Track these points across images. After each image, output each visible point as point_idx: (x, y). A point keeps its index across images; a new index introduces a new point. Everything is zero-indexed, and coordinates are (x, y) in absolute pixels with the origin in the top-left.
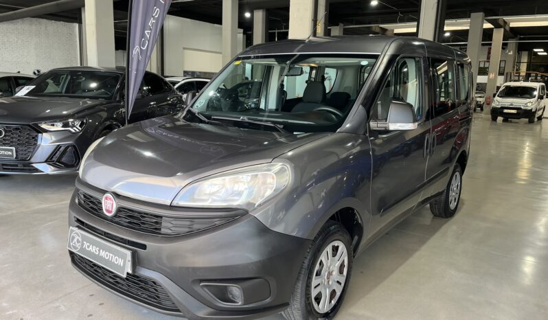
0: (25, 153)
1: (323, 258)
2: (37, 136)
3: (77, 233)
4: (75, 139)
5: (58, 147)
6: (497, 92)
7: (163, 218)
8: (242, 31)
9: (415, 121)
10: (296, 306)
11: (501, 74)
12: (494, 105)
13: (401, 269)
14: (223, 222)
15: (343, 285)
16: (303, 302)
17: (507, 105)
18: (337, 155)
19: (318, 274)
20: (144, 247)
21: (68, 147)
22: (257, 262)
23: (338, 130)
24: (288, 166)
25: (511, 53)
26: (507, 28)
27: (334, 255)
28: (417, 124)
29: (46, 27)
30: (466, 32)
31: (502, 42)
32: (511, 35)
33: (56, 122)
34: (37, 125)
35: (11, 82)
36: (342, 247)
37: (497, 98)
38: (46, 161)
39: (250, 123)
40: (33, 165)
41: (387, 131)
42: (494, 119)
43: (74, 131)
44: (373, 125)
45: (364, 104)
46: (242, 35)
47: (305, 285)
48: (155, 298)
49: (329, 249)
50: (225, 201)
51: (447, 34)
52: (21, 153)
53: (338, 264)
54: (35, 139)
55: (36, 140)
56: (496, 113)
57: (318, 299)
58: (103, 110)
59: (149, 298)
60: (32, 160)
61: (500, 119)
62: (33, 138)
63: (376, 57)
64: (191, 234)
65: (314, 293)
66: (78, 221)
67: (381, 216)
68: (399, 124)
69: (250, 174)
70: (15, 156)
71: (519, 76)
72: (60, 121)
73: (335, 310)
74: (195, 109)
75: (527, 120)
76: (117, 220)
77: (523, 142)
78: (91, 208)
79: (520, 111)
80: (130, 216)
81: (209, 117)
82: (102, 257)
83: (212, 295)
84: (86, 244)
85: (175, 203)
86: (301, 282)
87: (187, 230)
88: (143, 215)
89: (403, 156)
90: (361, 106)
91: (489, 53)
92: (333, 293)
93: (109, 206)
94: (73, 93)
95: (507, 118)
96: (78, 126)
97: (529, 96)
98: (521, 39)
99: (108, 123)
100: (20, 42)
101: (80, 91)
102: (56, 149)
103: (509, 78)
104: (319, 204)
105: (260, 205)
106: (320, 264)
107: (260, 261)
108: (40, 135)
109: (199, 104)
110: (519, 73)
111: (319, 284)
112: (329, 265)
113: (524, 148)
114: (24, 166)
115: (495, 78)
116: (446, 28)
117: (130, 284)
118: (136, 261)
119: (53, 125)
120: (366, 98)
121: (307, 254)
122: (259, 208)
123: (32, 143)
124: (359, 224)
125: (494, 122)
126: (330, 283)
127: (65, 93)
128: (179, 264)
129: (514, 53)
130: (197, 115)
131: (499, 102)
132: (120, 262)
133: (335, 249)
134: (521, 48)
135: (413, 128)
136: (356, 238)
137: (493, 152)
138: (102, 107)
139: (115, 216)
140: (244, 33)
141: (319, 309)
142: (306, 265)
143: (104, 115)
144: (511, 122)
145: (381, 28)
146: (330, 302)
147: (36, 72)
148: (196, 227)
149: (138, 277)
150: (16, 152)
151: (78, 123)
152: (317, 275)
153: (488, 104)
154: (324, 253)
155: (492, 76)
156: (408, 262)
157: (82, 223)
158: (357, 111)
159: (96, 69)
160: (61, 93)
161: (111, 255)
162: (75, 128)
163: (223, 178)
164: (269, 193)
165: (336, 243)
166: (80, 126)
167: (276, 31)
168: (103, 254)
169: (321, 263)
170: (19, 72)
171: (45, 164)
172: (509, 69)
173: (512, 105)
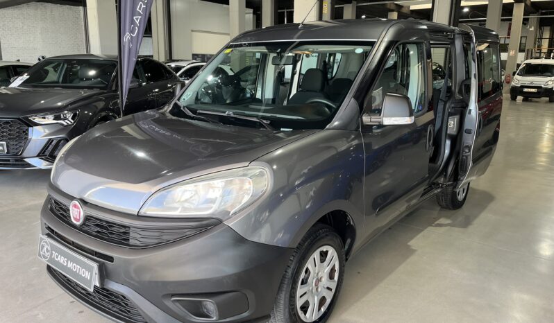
0: (16, 147)
1: (309, 265)
2: (27, 130)
3: (46, 242)
4: (68, 132)
5: (50, 141)
6: (517, 69)
7: (131, 228)
8: (251, 11)
9: (411, 115)
10: (279, 318)
11: (521, 50)
12: (513, 84)
13: (402, 268)
14: (194, 232)
15: (334, 290)
16: (287, 314)
17: (527, 83)
18: (335, 148)
19: (304, 282)
20: (111, 259)
21: (60, 141)
22: (232, 275)
23: (328, 126)
24: (267, 169)
25: (532, 29)
26: (528, 3)
27: (322, 261)
28: (413, 118)
29: (52, 12)
30: (485, 7)
31: (523, 17)
32: (533, 10)
33: (47, 115)
34: (27, 118)
35: (10, 72)
36: (331, 252)
37: (516, 76)
38: (38, 156)
39: (235, 118)
40: (25, 160)
41: (381, 126)
42: (514, 98)
43: (66, 124)
44: (366, 119)
45: (356, 97)
46: (252, 15)
47: (288, 296)
48: (125, 312)
49: (316, 255)
50: (196, 209)
51: (466, 10)
52: (12, 147)
53: (328, 269)
54: (26, 132)
55: (27, 134)
56: (516, 92)
57: (305, 308)
58: (101, 100)
59: (121, 312)
60: (25, 154)
61: (520, 98)
62: (24, 132)
63: (372, 44)
64: (160, 245)
65: (299, 303)
66: (49, 228)
67: (377, 215)
68: (393, 119)
69: (223, 180)
70: (6, 151)
71: (540, 53)
72: (51, 114)
73: (325, 316)
74: (182, 103)
75: (548, 99)
76: (86, 228)
77: (542, 124)
78: (61, 214)
79: (540, 90)
80: (97, 225)
81: (194, 111)
82: (69, 268)
83: (185, 310)
84: (55, 254)
85: (142, 212)
86: (284, 293)
87: (157, 241)
88: (111, 224)
89: (411, 144)
90: (353, 99)
91: (510, 29)
92: (323, 300)
93: (77, 214)
94: (71, 83)
95: (528, 97)
96: (70, 119)
97: (549, 74)
98: (542, 14)
99: (104, 114)
100: (25, 27)
101: (77, 80)
102: (48, 142)
103: (530, 55)
104: (307, 205)
105: (235, 213)
106: (306, 272)
107: (235, 274)
108: (30, 128)
109: (186, 97)
110: (541, 50)
111: (306, 293)
112: (317, 272)
113: (544, 131)
114: (17, 160)
115: (516, 54)
116: (463, 4)
117: (101, 297)
118: (104, 274)
119: (44, 118)
120: (359, 90)
121: (290, 262)
122: (234, 217)
123: (23, 137)
124: (352, 226)
125: (514, 102)
126: (319, 290)
127: (63, 82)
128: (147, 277)
129: (536, 29)
130: (182, 109)
131: (519, 80)
132: (87, 275)
133: (324, 255)
134: (542, 23)
135: (409, 123)
136: (349, 241)
137: (512, 135)
138: (100, 97)
139: (84, 224)
140: (254, 13)
141: (306, 318)
142: (289, 274)
143: (101, 105)
144: (531, 101)
145: (396, 4)
146: (319, 309)
147: (41, 59)
148: (165, 238)
149: (108, 290)
150: (7, 146)
151: (69, 116)
152: (302, 283)
153: (508, 82)
154: (311, 259)
155: (512, 53)
156: (408, 260)
157: (52, 231)
158: (349, 104)
159: (98, 57)
160: (58, 82)
161: (79, 267)
162: (67, 121)
163: (195, 184)
164: (246, 199)
165: (324, 249)
166: (72, 118)
167: (286, 11)
168: (71, 265)
169: (307, 270)
170: (19, 60)
171: (37, 159)
172: (529, 46)
173: (532, 83)
